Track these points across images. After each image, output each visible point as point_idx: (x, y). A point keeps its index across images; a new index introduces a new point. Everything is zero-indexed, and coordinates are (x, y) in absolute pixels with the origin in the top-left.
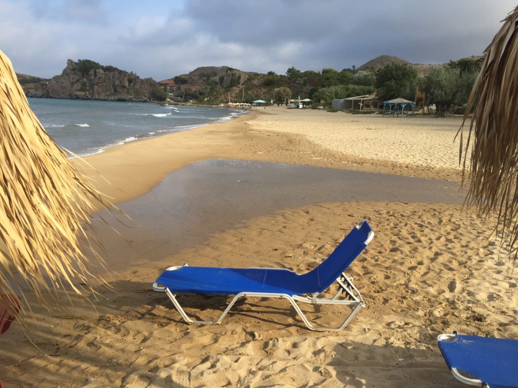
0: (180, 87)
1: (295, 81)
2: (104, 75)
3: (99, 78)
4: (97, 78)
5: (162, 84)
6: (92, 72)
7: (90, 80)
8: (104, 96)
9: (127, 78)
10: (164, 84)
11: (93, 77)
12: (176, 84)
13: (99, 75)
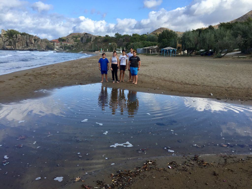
0: (61, 43)
1: (119, 40)
2: (21, 37)
3: (19, 39)
4: (17, 39)
5: (52, 42)
6: (14, 36)
7: (14, 40)
8: (21, 48)
9: (33, 39)
10: (53, 42)
11: (15, 39)
12: (60, 41)
13: (18, 37)
